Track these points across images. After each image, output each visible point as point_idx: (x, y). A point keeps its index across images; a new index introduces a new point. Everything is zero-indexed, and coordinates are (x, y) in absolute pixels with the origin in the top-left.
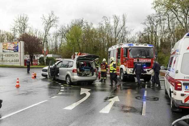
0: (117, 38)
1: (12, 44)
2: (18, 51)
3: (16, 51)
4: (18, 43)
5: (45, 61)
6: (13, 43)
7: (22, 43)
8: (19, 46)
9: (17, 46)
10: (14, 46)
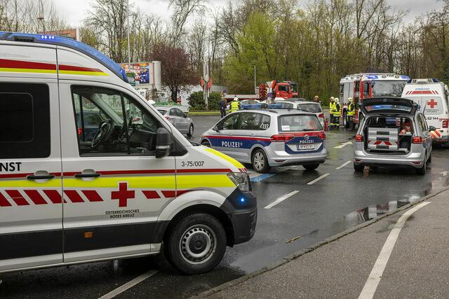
0: (365, 35)
1: (135, 67)
2: (148, 82)
3: (143, 83)
4: (148, 64)
5: (207, 102)
6: (138, 65)
7: (157, 64)
8: (151, 71)
9: (147, 72)
10: (139, 72)
